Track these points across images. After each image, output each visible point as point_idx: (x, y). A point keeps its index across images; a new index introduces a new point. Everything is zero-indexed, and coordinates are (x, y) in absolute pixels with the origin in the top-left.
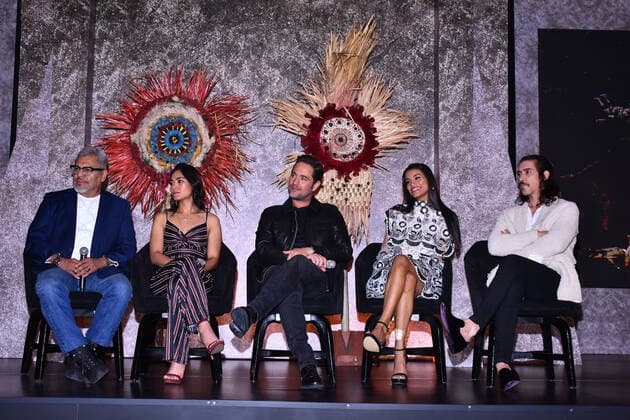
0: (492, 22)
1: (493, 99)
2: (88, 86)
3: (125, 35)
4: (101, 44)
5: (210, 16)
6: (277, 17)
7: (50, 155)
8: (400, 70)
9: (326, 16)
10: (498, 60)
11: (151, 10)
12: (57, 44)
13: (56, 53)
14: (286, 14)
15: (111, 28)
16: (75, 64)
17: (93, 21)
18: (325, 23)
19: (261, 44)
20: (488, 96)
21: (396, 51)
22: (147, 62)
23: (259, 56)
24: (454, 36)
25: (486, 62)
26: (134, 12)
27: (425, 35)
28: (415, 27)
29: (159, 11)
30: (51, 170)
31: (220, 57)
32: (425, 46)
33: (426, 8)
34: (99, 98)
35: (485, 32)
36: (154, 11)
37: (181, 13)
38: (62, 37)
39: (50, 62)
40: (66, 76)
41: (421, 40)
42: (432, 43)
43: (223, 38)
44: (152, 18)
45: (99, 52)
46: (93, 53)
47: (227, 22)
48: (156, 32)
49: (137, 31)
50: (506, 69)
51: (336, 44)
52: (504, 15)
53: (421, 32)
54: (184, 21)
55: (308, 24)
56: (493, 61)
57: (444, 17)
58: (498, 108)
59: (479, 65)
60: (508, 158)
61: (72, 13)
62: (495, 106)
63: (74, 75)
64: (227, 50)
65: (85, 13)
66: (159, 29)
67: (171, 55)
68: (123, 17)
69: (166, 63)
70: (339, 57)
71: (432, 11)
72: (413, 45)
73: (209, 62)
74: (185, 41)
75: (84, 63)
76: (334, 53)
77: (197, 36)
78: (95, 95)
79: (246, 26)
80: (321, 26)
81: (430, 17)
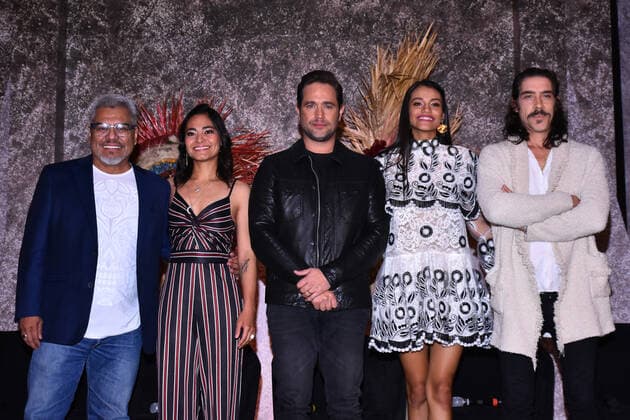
0: (590, 25)
1: (594, 126)
2: (57, 123)
3: (106, 53)
4: (74, 67)
5: (216, 26)
6: (304, 26)
7: (8, 216)
8: (469, 91)
9: (369, 23)
10: (600, 75)
11: (139, 19)
12: (16, 69)
13: (15, 80)
14: (317, 22)
15: (87, 45)
16: (41, 95)
17: (63, 37)
18: (369, 31)
19: (285, 62)
20: (588, 123)
21: (463, 66)
22: (135, 89)
23: (283, 78)
24: (540, 46)
25: (584, 78)
26: (116, 24)
27: (502, 45)
28: (488, 33)
29: (149, 21)
30: (11, 236)
31: (230, 80)
32: (502, 58)
33: (502, 9)
34: (72, 137)
35: (581, 38)
36: (143, 21)
37: (178, 24)
38: (22, 59)
39: (7, 93)
40: (29, 111)
41: (496, 51)
42: (511, 55)
43: (234, 55)
44: (140, 31)
45: (72, 76)
46: (64, 78)
47: (239, 34)
48: (146, 50)
49: (121, 49)
50: (610, 87)
51: (384, 62)
52: (606, 15)
53: (498, 41)
54: (182, 34)
55: (346, 33)
56: (593, 76)
57: (526, 20)
58: (602, 138)
59: (574, 82)
60: (618, 206)
61: (34, 28)
62: (597, 136)
63: (38, 109)
64: (240, 70)
65: (52, 27)
66: (151, 45)
67: (167, 79)
68: (103, 30)
69: (159, 90)
70: (388, 80)
71: (510, 13)
72: (486, 57)
73: (217, 87)
74: (184, 61)
75: (51, 94)
76: (382, 76)
77: (200, 53)
78: (67, 134)
79: (265, 38)
80: (363, 35)
81: (508, 20)
